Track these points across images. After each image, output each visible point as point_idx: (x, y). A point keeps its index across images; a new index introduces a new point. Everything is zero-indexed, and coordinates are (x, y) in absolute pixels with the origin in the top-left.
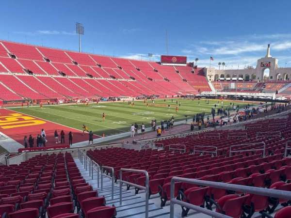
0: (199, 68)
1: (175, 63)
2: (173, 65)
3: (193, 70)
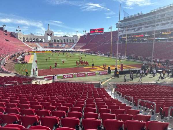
0: (9, 32)
3: (5, 33)
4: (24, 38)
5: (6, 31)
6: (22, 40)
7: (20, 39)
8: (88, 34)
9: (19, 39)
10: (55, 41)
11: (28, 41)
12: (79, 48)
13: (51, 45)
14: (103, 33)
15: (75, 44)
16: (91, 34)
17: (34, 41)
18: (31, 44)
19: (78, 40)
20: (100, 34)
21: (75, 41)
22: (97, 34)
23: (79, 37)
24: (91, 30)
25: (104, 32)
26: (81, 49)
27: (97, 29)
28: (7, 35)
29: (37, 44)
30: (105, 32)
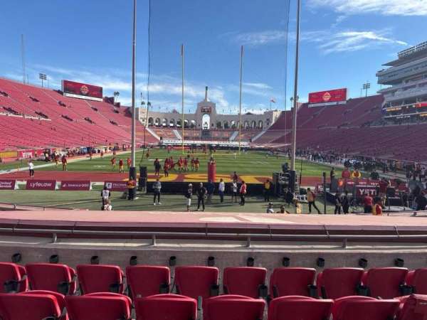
0: (123, 106)
1: (87, 95)
2: (84, 97)
3: (116, 108)
4: (150, 120)
5: (118, 105)
6: (146, 123)
7: (143, 121)
8: (305, 105)
9: (141, 120)
10: (219, 125)
11: (159, 126)
12: (270, 140)
13: (206, 134)
14: (345, 102)
15: (263, 132)
16: (310, 106)
17: (172, 125)
18: (162, 131)
19: (273, 122)
20: (335, 103)
21: (265, 125)
22: (327, 104)
23: (276, 115)
24: (311, 95)
25: (347, 99)
26: (273, 142)
27: (329, 92)
28: (117, 112)
29: (176, 131)
30: (350, 99)
